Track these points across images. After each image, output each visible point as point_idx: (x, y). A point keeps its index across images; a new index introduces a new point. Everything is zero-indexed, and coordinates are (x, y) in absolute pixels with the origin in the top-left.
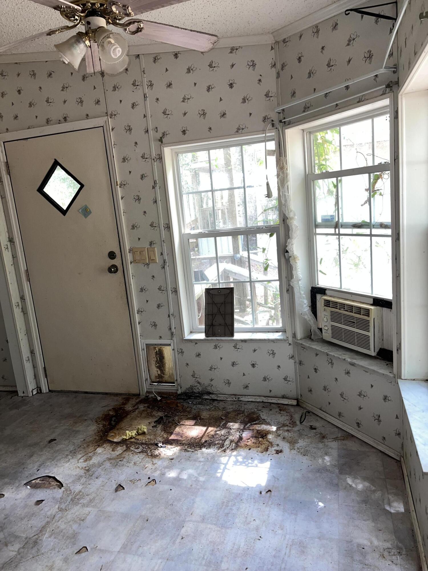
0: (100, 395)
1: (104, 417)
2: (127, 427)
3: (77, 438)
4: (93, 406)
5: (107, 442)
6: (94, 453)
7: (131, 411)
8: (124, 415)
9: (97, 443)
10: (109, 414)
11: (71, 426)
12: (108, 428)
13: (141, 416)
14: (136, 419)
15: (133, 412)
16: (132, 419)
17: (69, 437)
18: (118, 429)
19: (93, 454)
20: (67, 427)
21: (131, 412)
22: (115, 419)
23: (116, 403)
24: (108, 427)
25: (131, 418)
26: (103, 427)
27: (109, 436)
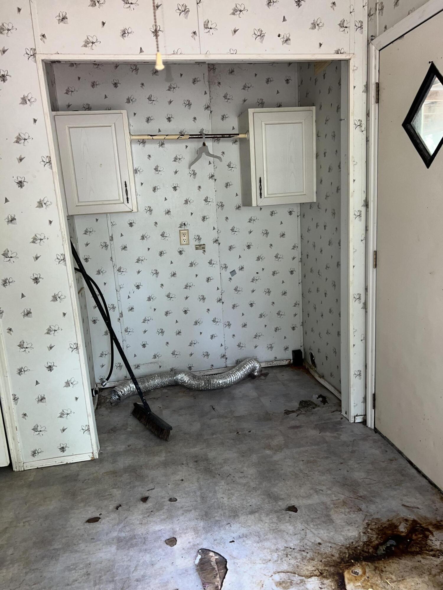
0: (425, 480)
1: (385, 527)
2: (393, 577)
3: (316, 532)
4: (395, 493)
5: (337, 578)
6: (302, 581)
7: (432, 550)
8: (413, 549)
9: (326, 565)
10: (396, 527)
11: (334, 504)
12: (368, 552)
13: (435, 575)
14: (420, 575)
15: (434, 556)
16: (416, 568)
17: (313, 520)
18: (376, 568)
19: (299, 582)
20: (329, 503)
21: (431, 553)
22: (391, 545)
23: (428, 515)
24: (370, 551)
25: (417, 564)
26: (365, 543)
27: (353, 569)
